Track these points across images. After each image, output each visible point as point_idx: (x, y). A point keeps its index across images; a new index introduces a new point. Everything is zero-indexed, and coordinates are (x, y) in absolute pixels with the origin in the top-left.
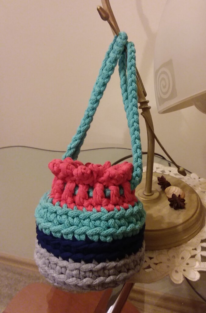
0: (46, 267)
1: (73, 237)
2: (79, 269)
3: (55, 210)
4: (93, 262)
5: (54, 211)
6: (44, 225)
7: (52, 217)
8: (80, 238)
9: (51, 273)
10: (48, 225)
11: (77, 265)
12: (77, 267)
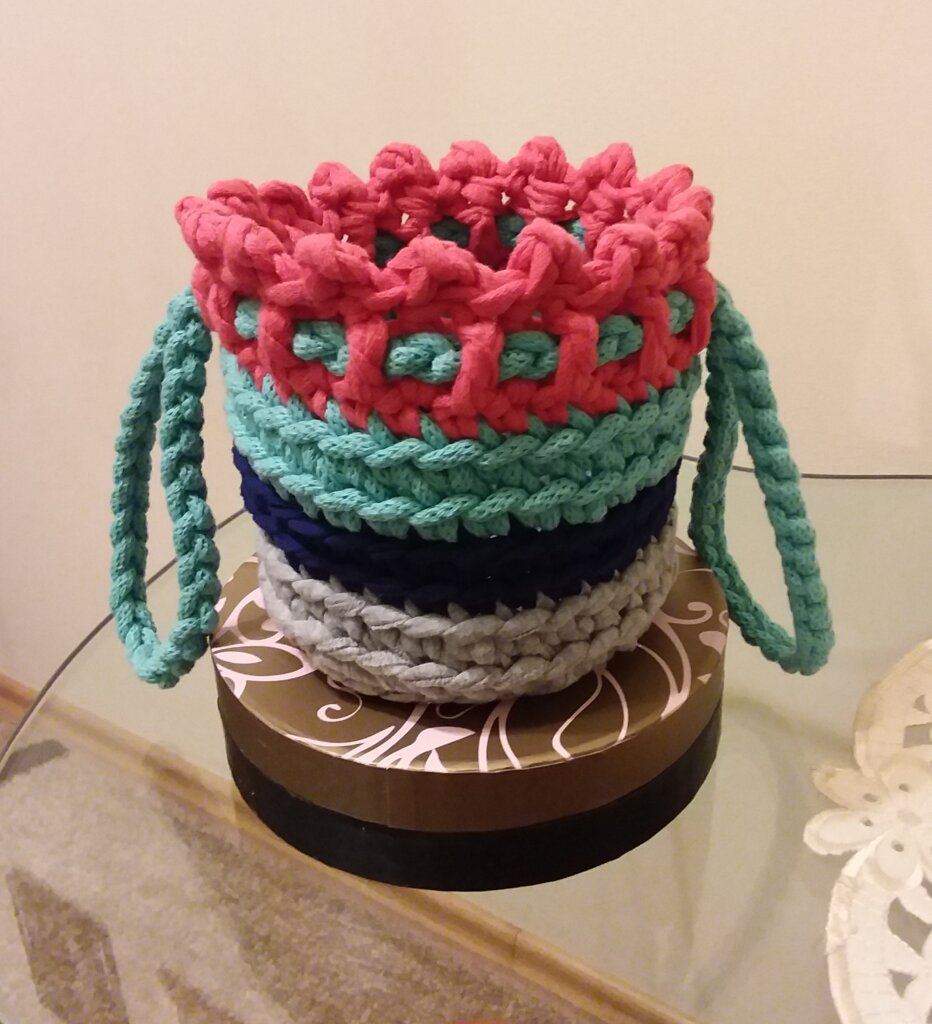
4: (538, 604)
8: (488, 531)
9: (378, 664)
10: (348, 502)
12: (487, 634)
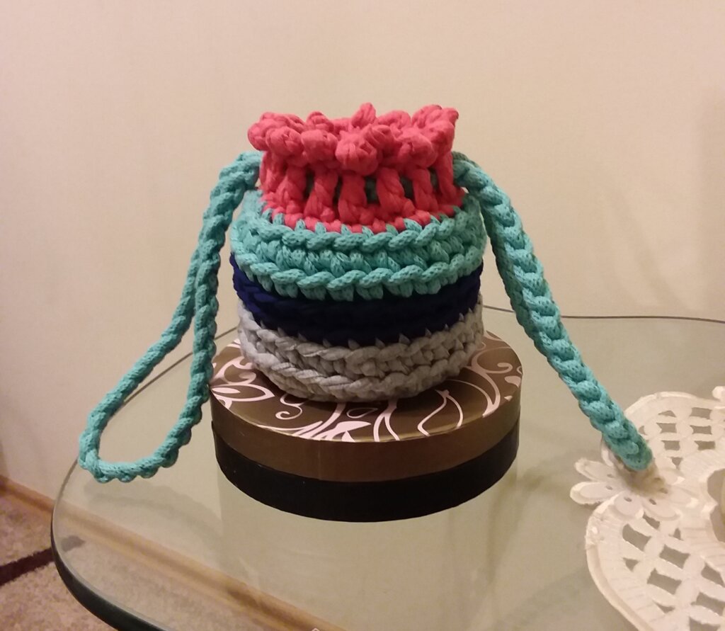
0: (290, 367)
1: (356, 294)
2: (374, 360)
3: (301, 240)
5: (298, 241)
6: (282, 278)
7: (298, 255)
8: (370, 295)
9: (307, 377)
10: (292, 276)
11: (371, 351)
12: (370, 356)
